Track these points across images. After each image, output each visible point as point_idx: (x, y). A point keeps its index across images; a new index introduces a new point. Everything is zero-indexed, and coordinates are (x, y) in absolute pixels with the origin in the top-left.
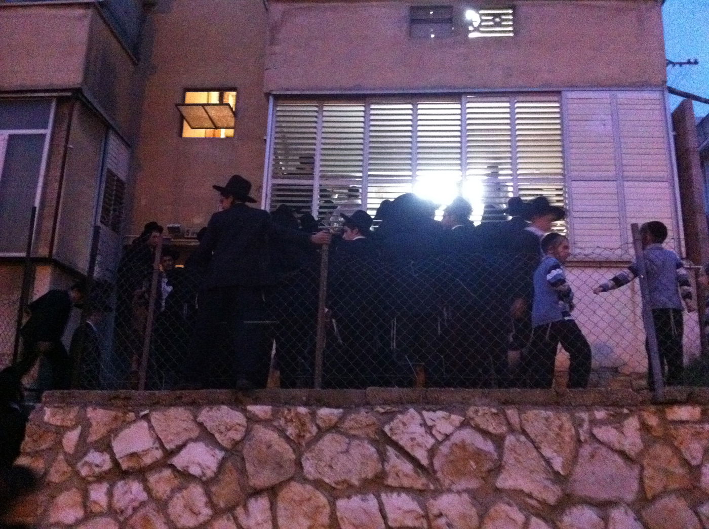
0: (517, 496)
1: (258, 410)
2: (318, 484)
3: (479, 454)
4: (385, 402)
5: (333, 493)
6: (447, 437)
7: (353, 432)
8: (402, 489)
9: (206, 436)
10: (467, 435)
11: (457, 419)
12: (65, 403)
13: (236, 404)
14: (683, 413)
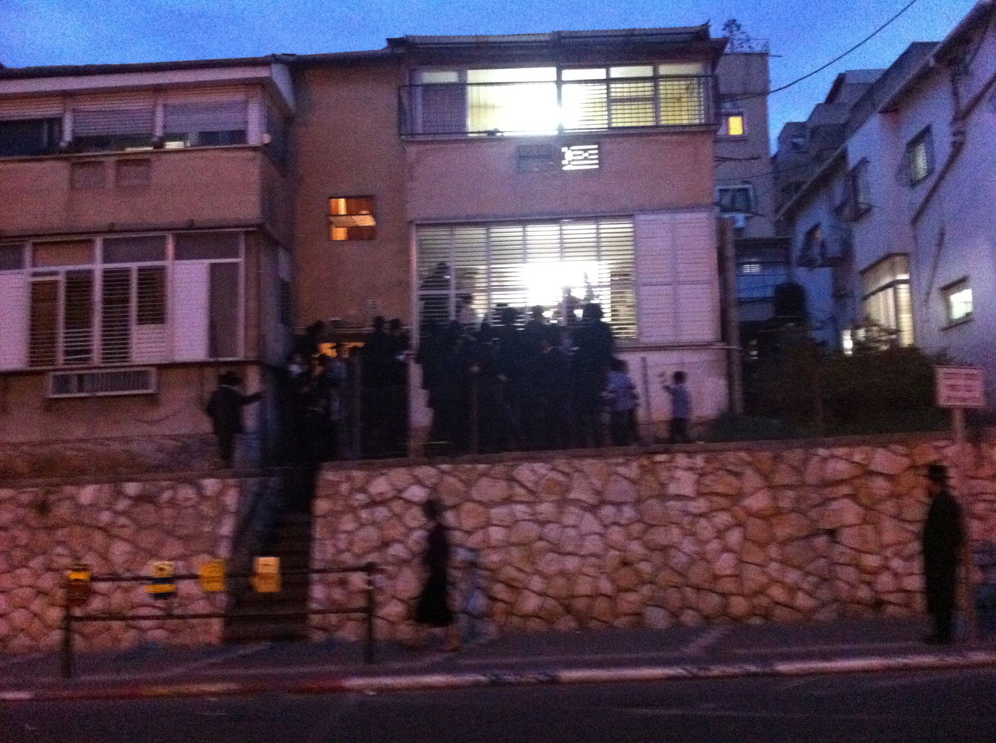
0: (576, 502)
1: (444, 467)
2: (480, 503)
3: (558, 483)
4: (513, 460)
5: (488, 505)
6: (544, 475)
7: (495, 476)
8: (521, 502)
9: (419, 482)
10: (554, 475)
11: (549, 466)
12: (336, 469)
13: (432, 464)
14: (661, 458)
